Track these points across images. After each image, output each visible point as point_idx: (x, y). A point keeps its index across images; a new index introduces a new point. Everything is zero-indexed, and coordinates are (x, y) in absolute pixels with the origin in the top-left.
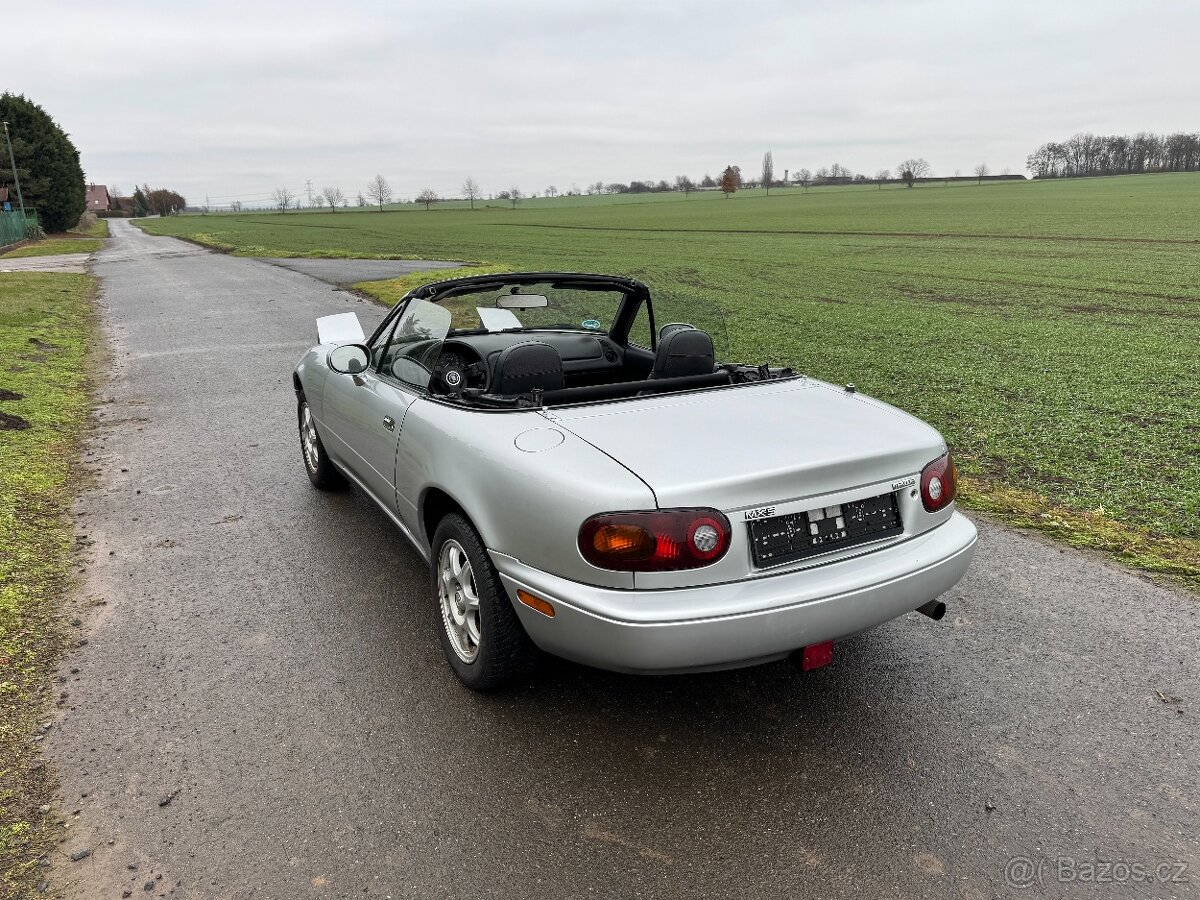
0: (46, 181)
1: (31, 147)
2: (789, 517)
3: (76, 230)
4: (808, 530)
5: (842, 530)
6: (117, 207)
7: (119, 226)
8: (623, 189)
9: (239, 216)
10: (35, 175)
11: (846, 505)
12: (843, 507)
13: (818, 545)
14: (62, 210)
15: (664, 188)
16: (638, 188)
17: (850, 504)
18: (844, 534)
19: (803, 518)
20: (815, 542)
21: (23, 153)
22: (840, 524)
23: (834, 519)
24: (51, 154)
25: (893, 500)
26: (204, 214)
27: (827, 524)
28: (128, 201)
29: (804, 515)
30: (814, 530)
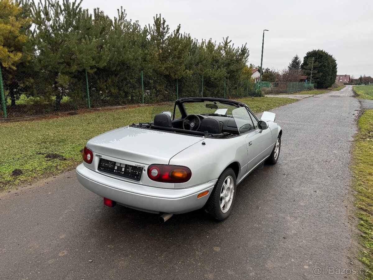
0: (321, 74)
1: (320, 64)
2: (111, 162)
3: (331, 88)
4: (114, 167)
5: (123, 171)
6: (352, 82)
10: (318, 72)
11: (127, 165)
12: (126, 165)
13: (116, 172)
14: (323, 82)
17: (128, 165)
18: (123, 173)
19: (114, 163)
20: (115, 171)
21: (317, 66)
22: (123, 170)
23: (122, 167)
24: (325, 66)
25: (141, 169)
27: (120, 168)
28: (356, 80)
29: (115, 163)
30: (116, 168)
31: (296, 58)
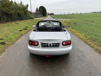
2: (46, 43)
4: (48, 45)
6: (49, 14)
7: (49, 16)
8: (93, 12)
9: (58, 15)
10: (43, 12)
11: (53, 43)
14: (44, 15)
15: (98, 12)
16: (95, 12)
18: (52, 46)
21: (43, 10)
23: (51, 44)
26: (55, 15)
29: (48, 43)
31: (37, 8)
